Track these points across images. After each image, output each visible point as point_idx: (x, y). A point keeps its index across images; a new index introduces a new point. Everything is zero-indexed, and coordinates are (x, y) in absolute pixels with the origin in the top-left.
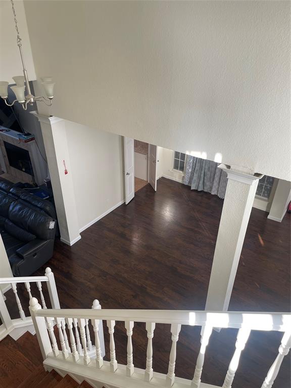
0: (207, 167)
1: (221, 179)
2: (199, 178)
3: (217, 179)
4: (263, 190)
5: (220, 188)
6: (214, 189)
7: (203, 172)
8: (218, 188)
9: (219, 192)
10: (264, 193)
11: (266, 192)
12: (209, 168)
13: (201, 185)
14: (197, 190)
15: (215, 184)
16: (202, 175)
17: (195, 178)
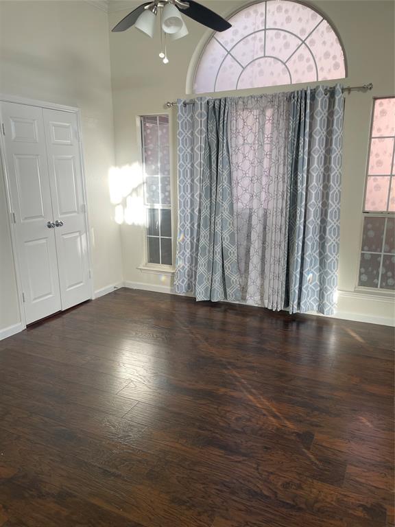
0: (226, 235)
1: (267, 256)
2: (211, 266)
3: (255, 260)
4: (381, 270)
5: (267, 282)
6: (252, 289)
7: (218, 249)
8: (262, 285)
9: (266, 296)
10: (385, 277)
11: (389, 274)
12: (232, 235)
13: (217, 286)
14: (210, 301)
15: (254, 274)
16: (218, 257)
17: (202, 269)
